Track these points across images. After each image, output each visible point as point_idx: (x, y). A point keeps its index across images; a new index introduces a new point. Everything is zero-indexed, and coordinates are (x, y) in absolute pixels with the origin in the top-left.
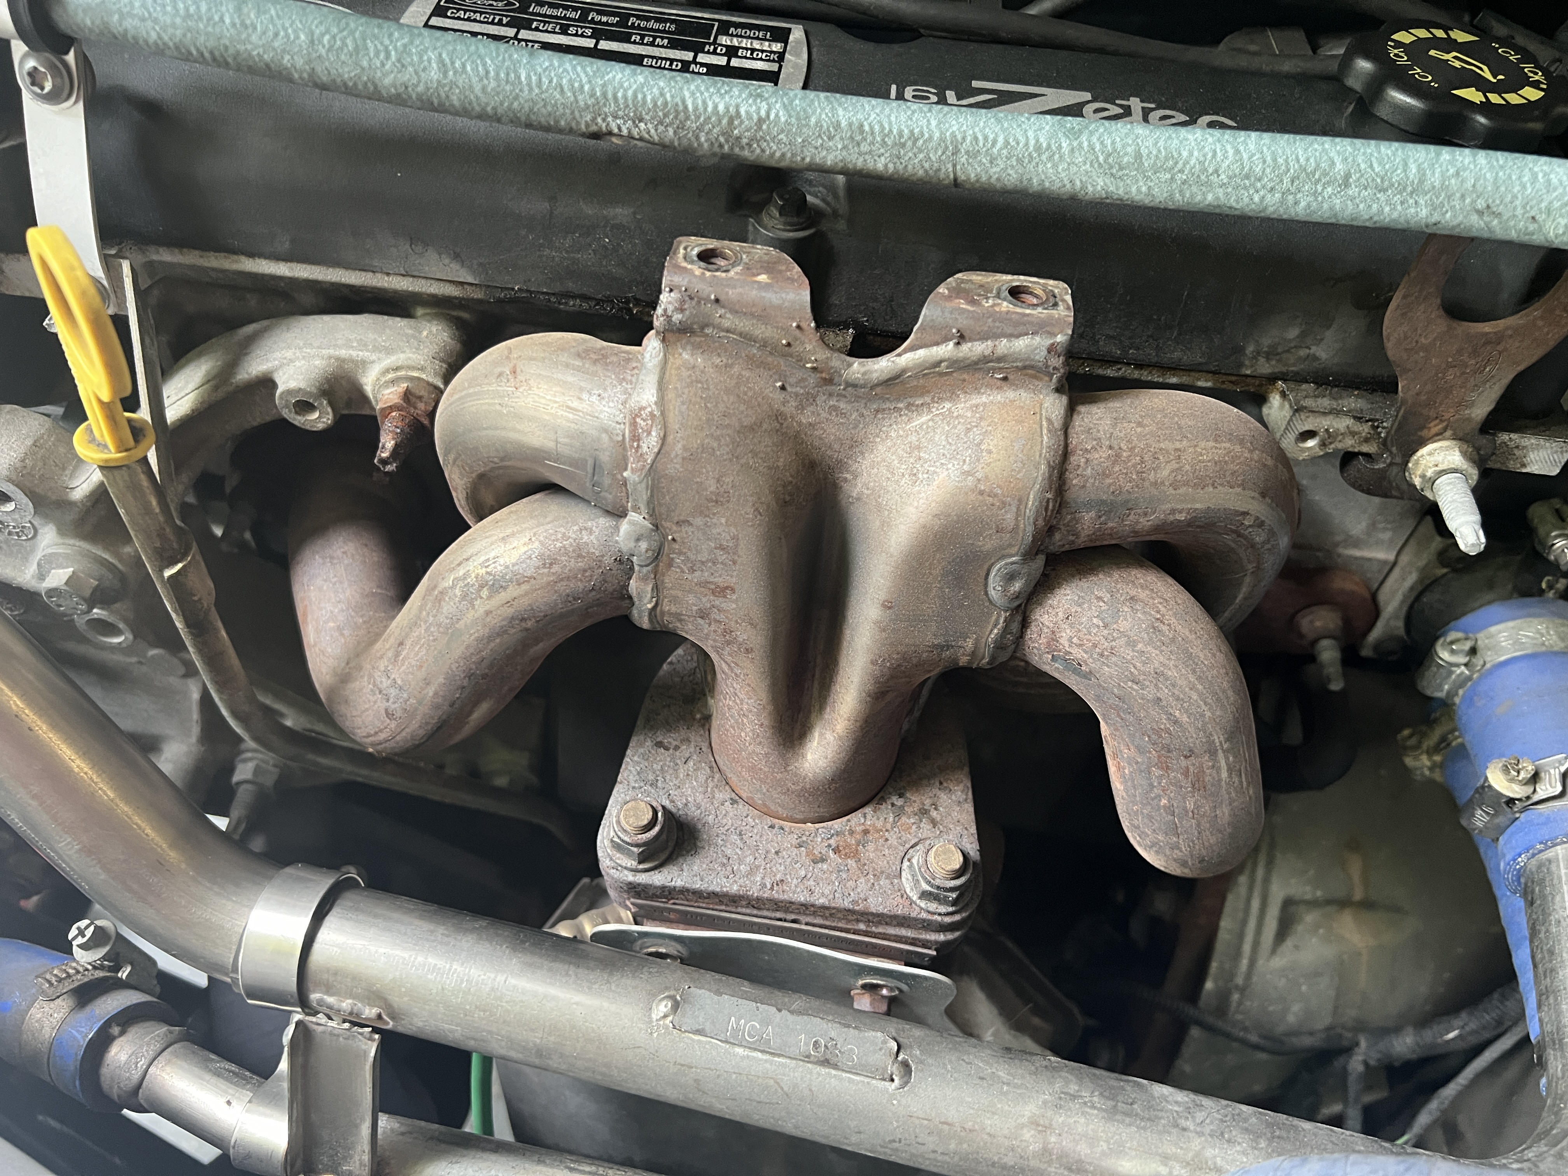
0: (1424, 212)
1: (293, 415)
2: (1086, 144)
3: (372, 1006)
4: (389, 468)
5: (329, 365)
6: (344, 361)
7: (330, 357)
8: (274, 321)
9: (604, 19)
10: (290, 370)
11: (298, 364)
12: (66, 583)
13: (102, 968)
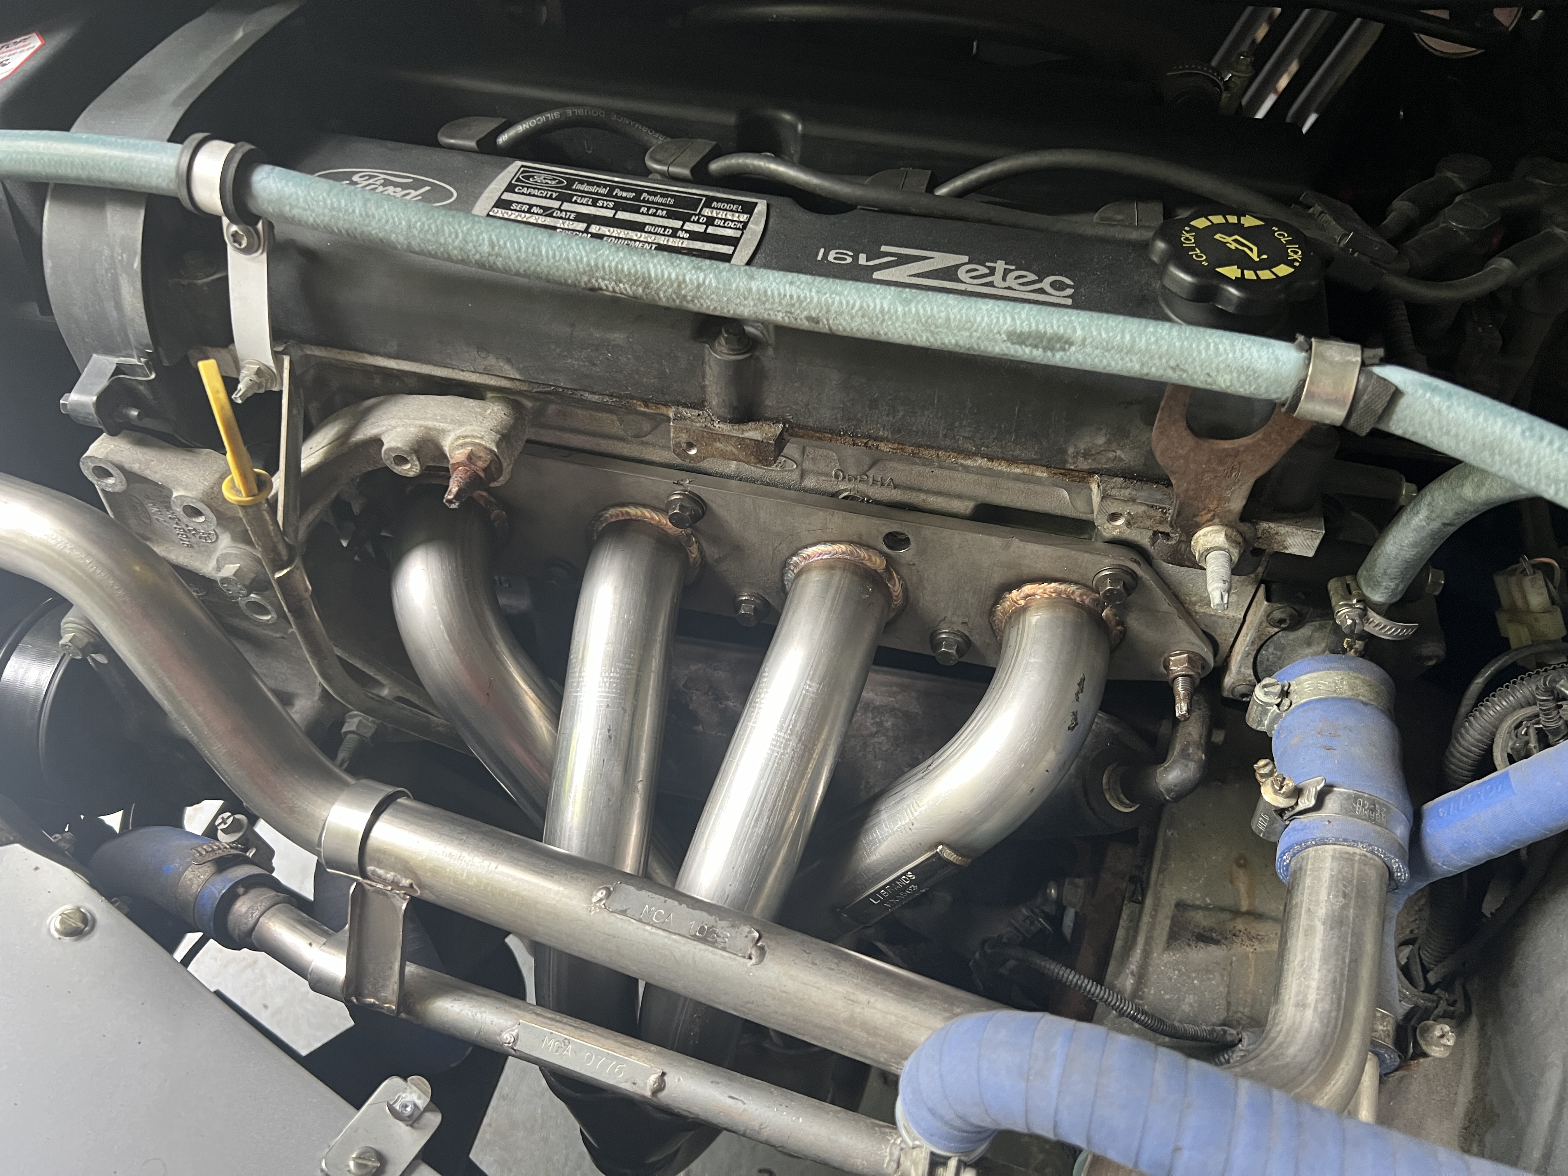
0: (1137, 367)
1: (393, 465)
2: (914, 310)
3: (407, 878)
4: (453, 506)
5: (420, 432)
6: (430, 429)
7: (421, 426)
8: (387, 397)
9: (624, 194)
10: (393, 434)
11: (398, 430)
12: (234, 575)
13: (236, 848)
